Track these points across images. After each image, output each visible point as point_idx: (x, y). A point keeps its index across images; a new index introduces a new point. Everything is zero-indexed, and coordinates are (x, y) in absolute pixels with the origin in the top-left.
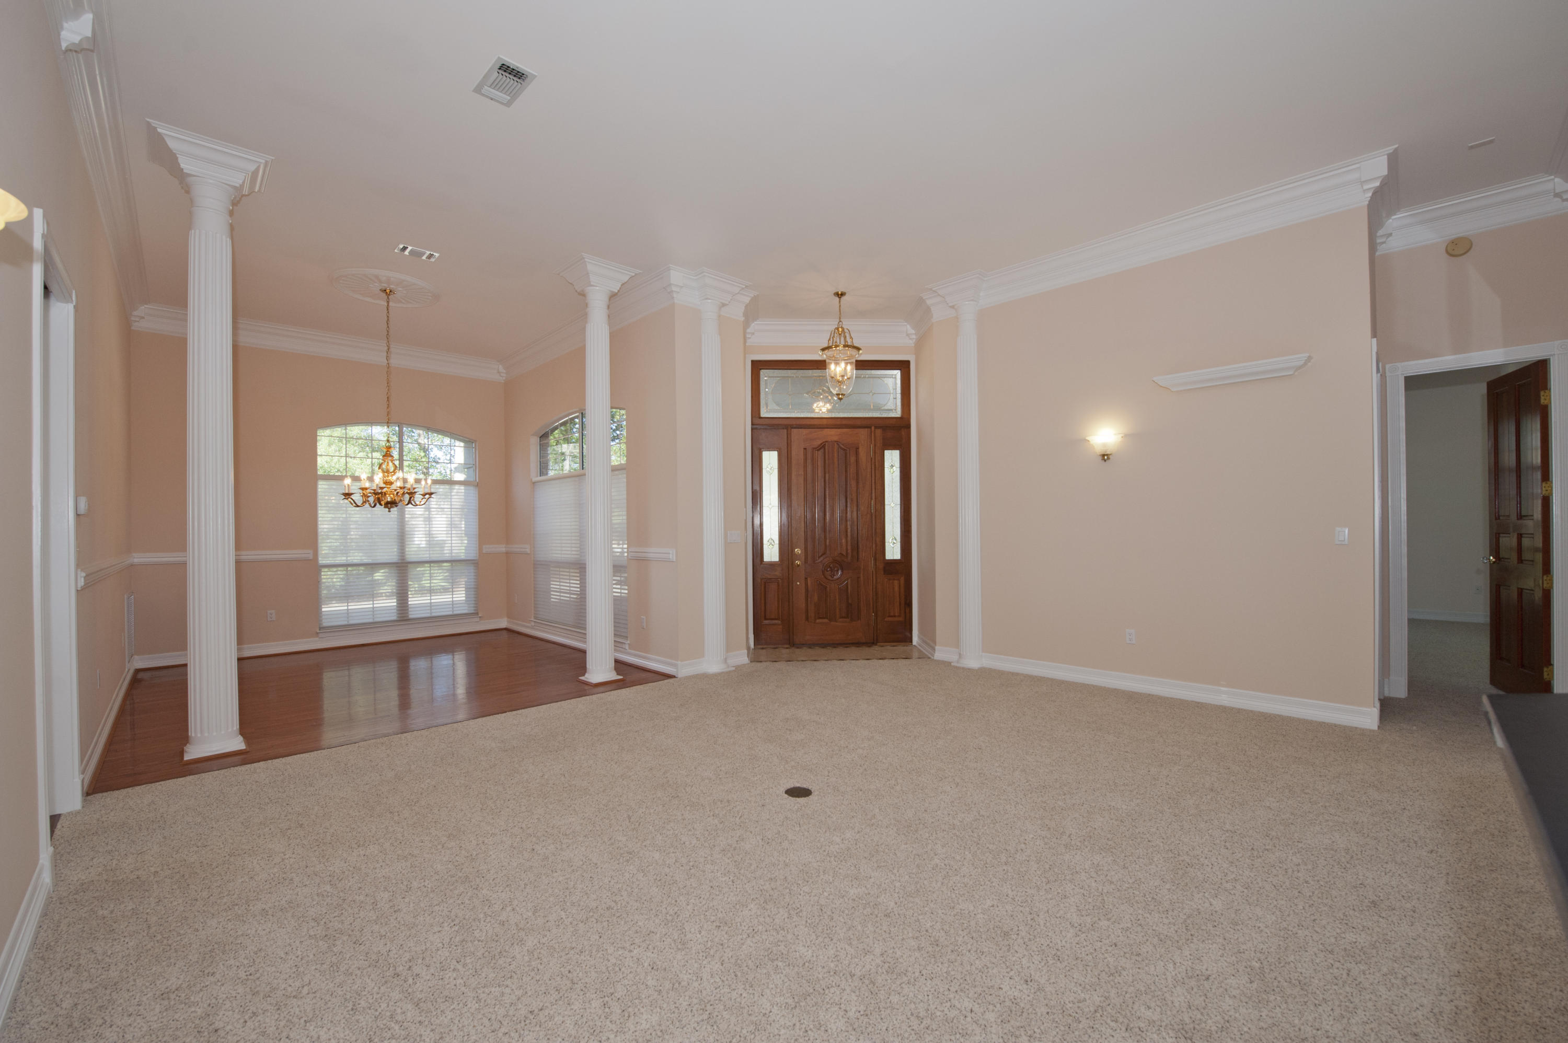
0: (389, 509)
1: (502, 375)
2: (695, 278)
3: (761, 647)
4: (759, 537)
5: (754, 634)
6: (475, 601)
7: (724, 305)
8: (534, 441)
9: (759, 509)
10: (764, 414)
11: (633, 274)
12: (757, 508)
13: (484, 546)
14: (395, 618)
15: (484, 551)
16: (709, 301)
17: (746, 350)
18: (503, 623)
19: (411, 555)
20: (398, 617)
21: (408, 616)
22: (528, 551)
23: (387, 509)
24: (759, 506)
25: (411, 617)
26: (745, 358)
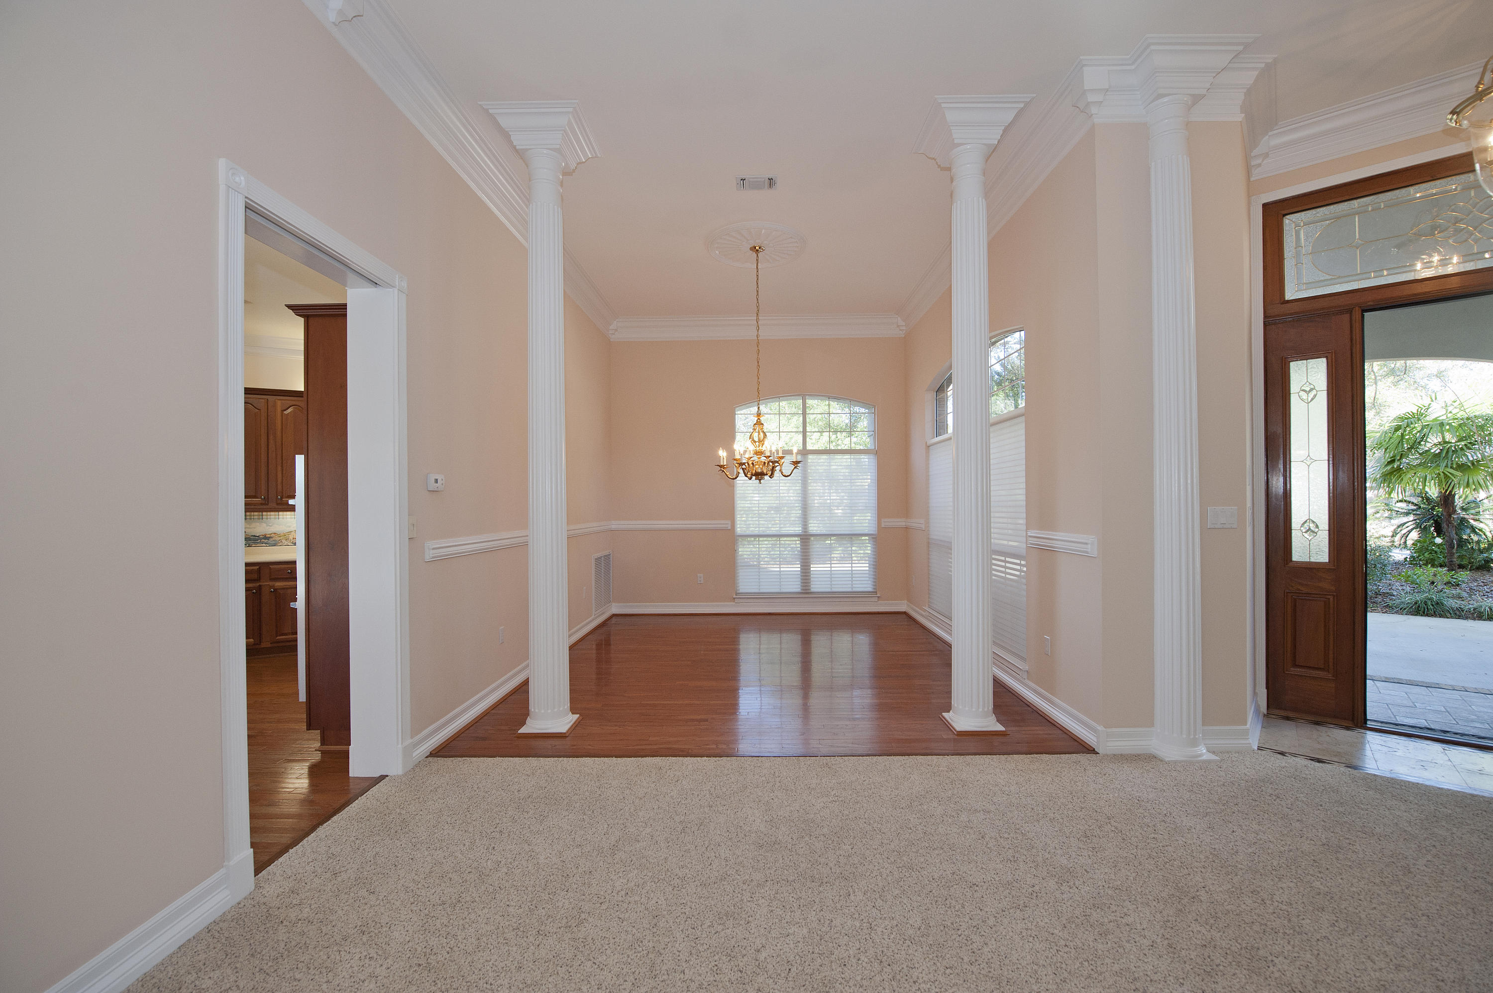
0: (760, 480)
1: (901, 328)
2: (1133, 67)
3: (1283, 713)
4: (1281, 517)
5: (1267, 688)
6: (874, 578)
7: (1197, 99)
8: (930, 397)
9: (1281, 466)
10: (1290, 294)
11: (1022, 105)
12: (1277, 463)
13: (883, 520)
14: (799, 590)
15: (883, 526)
16: (1166, 99)
17: (1251, 188)
18: (902, 607)
19: (814, 527)
20: (802, 589)
21: (809, 589)
22: (923, 526)
23: (758, 481)
24: (1281, 462)
25: (813, 590)
26: (1249, 204)
